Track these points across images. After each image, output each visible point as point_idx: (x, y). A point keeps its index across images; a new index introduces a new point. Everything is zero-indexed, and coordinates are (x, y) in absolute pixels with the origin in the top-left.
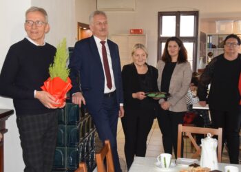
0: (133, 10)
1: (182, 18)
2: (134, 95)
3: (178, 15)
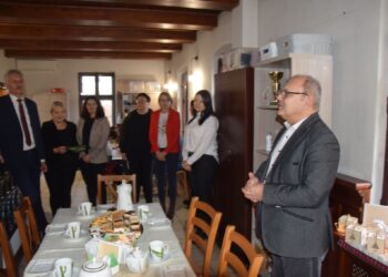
2: (56, 150)
3: (96, 75)
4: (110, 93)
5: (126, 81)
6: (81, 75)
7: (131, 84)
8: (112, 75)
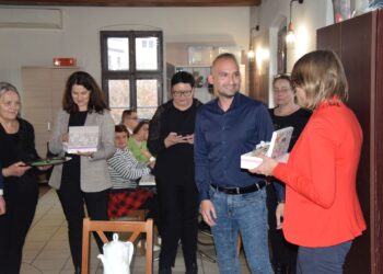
0: (58, 27)
1: (139, 41)
3: (132, 36)
4: (153, 66)
5: (184, 47)
6: (105, 35)
7: (191, 50)
8: (159, 34)
